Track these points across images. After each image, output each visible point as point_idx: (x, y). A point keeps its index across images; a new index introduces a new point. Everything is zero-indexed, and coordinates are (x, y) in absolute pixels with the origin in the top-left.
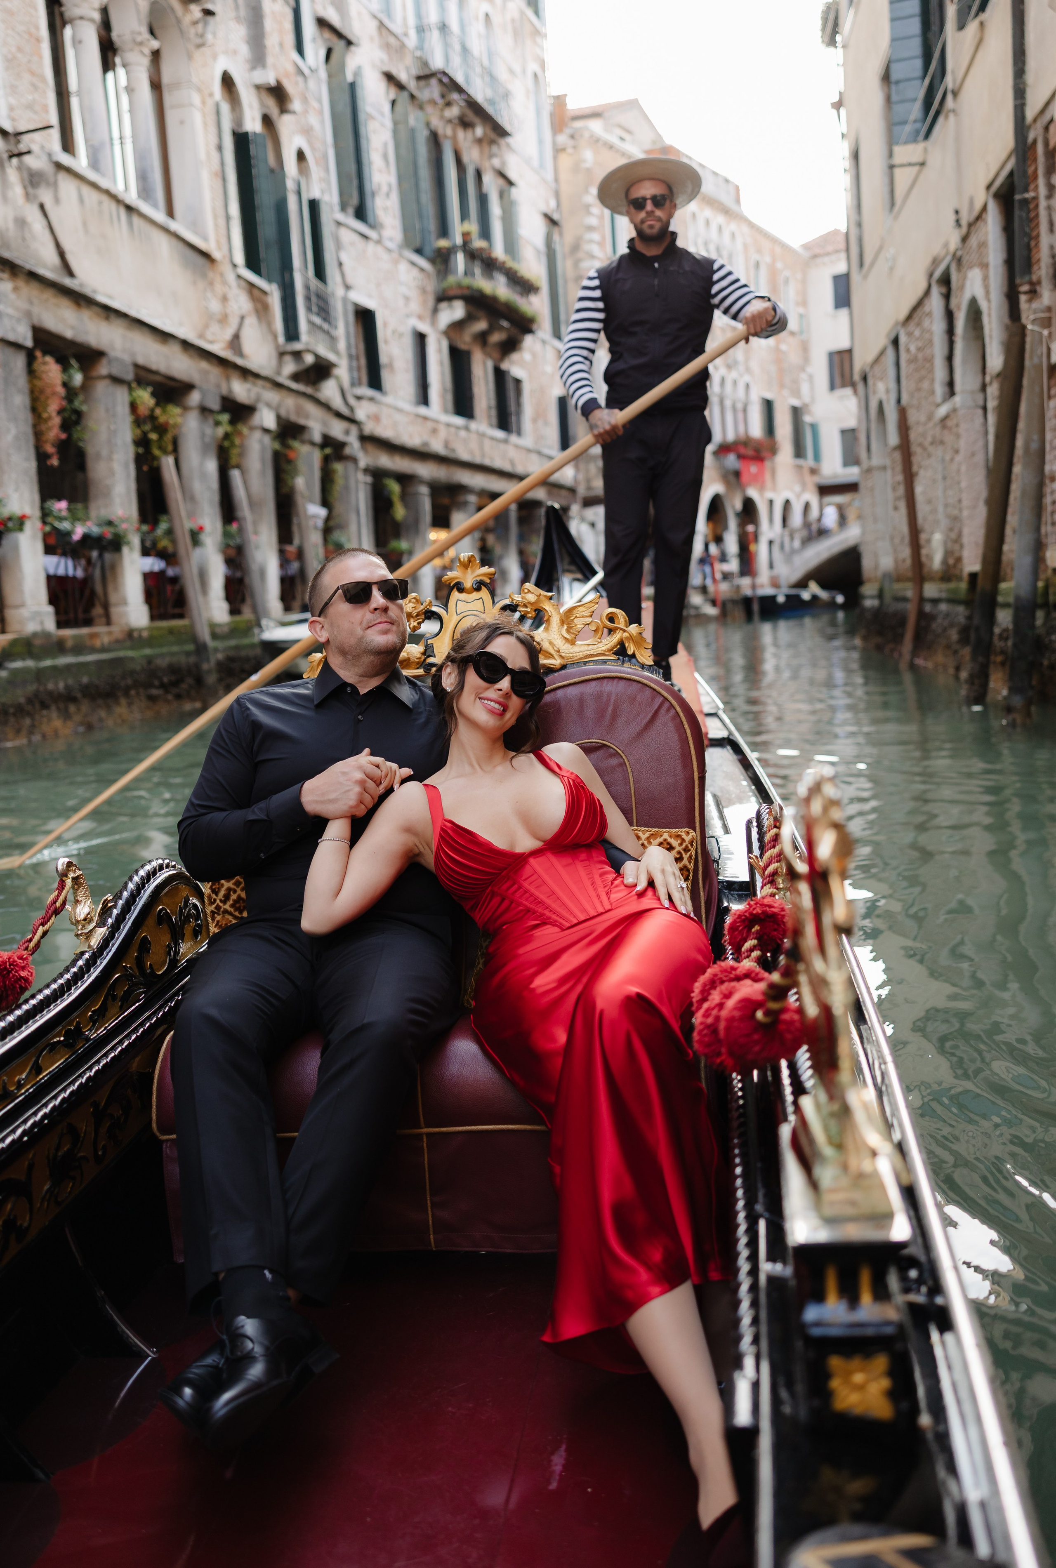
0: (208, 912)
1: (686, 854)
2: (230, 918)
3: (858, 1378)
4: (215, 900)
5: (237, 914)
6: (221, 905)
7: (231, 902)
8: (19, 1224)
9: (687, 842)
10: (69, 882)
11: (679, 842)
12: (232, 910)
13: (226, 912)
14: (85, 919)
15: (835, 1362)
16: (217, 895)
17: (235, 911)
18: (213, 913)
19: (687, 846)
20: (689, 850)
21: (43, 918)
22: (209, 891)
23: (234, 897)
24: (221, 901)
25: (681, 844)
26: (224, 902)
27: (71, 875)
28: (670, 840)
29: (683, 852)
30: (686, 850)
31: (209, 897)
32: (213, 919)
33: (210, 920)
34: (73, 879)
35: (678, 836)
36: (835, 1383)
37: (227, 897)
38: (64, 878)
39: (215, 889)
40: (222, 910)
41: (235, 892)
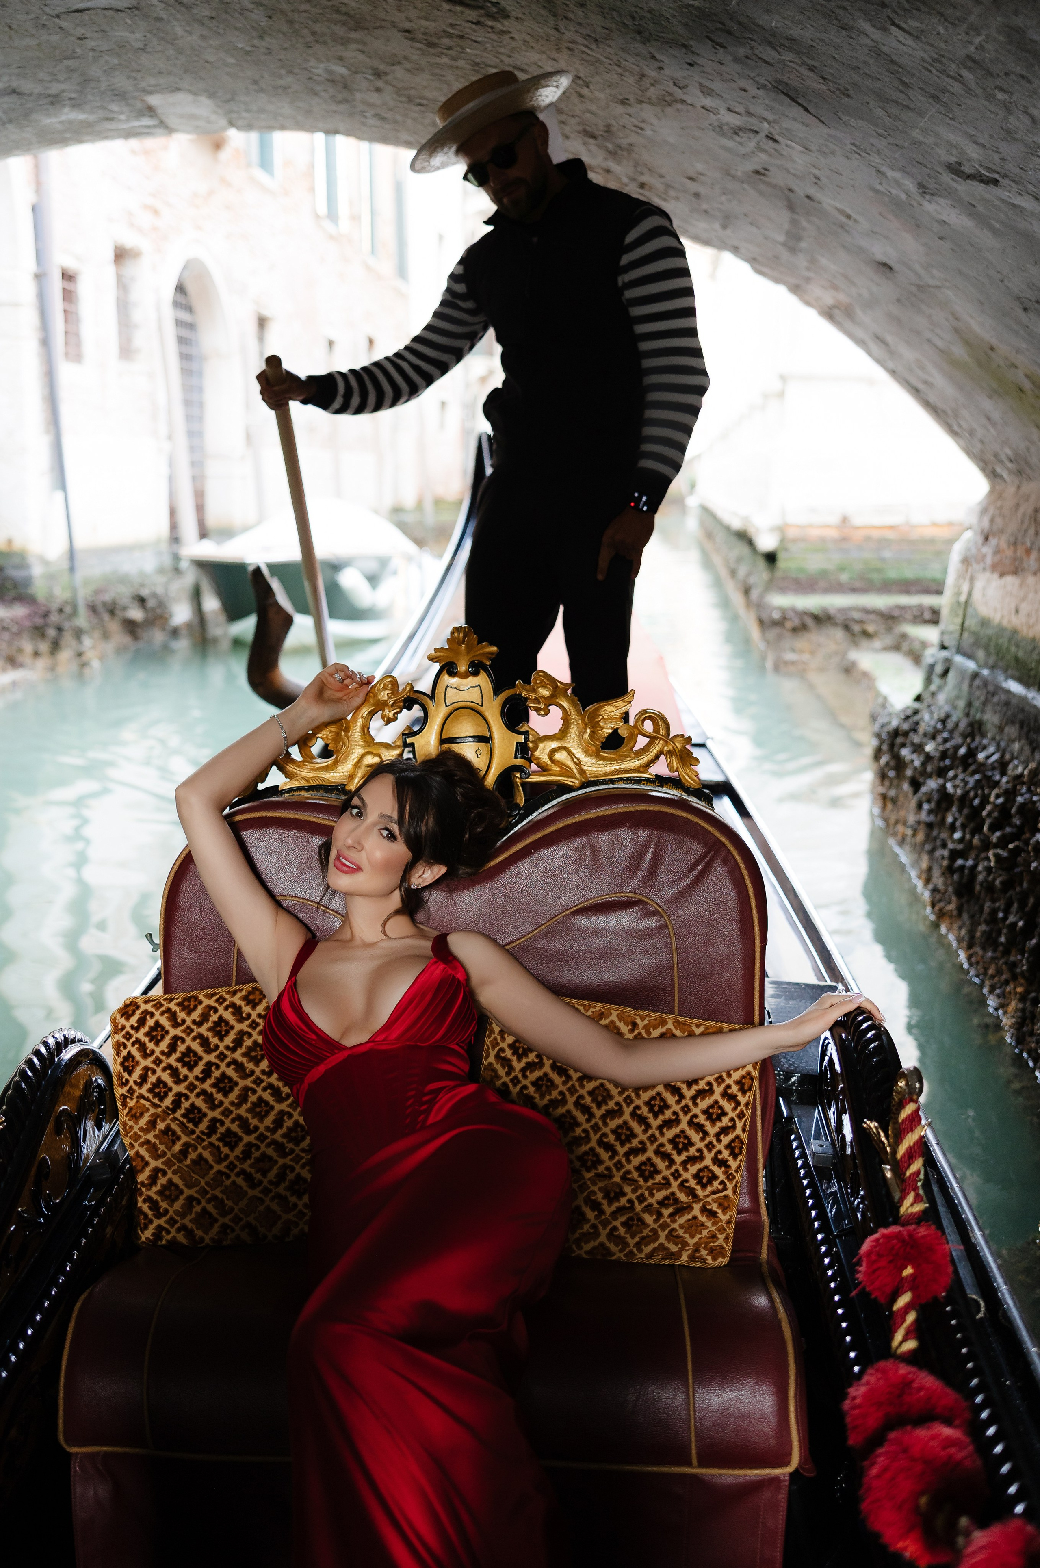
0: (117, 1095)
2: (147, 1104)
4: (127, 1081)
5: (156, 1101)
6: (135, 1087)
7: (149, 1086)
12: (150, 1096)
13: (142, 1096)
16: (130, 1073)
17: (154, 1097)
18: (124, 1097)
22: (119, 1068)
23: (152, 1079)
24: (135, 1082)
26: (140, 1085)
31: (120, 1076)
32: (124, 1105)
33: (119, 1104)
37: (144, 1078)
39: (128, 1066)
40: (136, 1094)
41: (154, 1072)
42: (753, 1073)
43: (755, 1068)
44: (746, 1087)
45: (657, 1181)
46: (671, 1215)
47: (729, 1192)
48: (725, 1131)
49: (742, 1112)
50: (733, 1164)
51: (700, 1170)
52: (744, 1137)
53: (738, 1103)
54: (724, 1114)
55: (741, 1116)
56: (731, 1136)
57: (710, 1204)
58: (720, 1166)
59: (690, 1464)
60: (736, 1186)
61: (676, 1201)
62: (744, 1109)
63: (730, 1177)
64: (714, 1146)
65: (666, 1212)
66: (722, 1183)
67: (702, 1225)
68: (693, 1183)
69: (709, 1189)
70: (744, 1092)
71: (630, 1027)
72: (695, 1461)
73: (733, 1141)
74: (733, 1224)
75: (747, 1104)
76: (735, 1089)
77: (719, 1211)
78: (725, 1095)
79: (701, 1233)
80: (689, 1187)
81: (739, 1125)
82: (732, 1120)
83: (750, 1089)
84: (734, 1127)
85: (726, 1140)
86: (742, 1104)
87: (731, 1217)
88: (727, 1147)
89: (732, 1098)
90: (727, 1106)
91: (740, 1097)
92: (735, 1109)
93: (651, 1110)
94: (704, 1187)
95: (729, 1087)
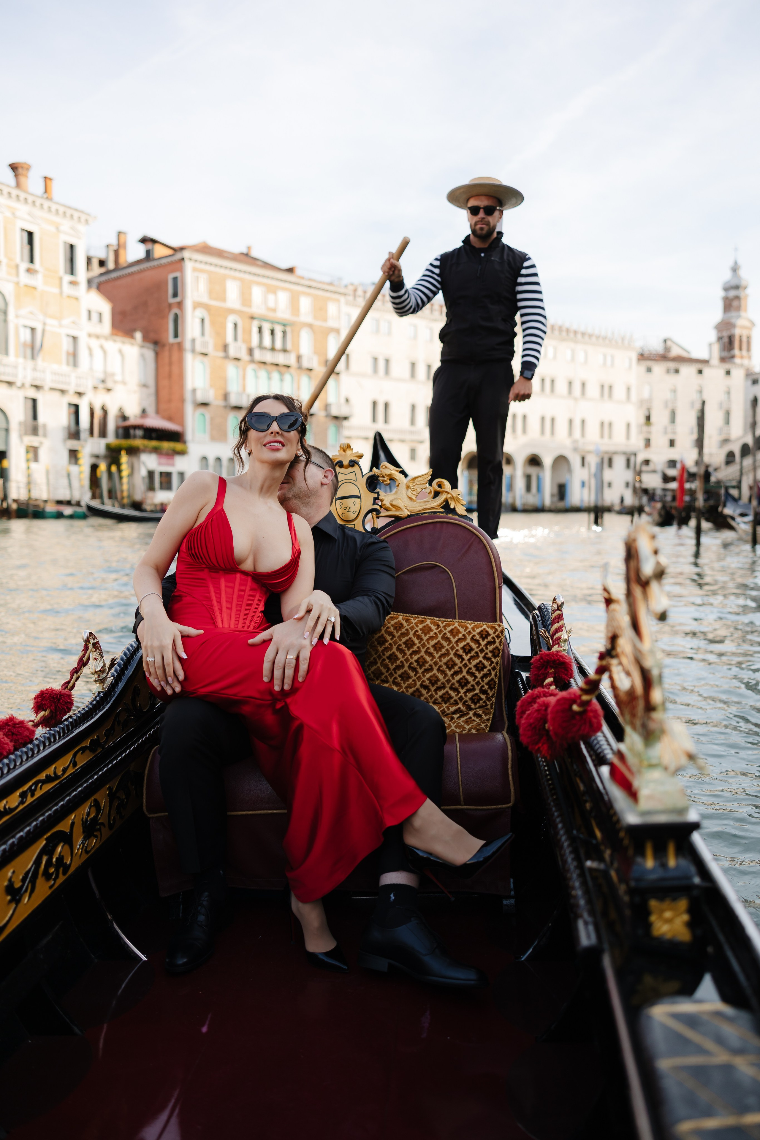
1: (498, 639)
3: (668, 914)
8: (65, 862)
9: (499, 631)
10: (91, 646)
11: (493, 631)
14: (100, 671)
15: (653, 903)
19: (498, 634)
20: (500, 637)
21: (76, 668)
25: (494, 633)
27: (92, 641)
28: (487, 629)
29: (496, 638)
30: (498, 637)
34: (93, 644)
35: (493, 628)
36: (653, 918)
38: (87, 643)
42: (499, 648)
43: (500, 645)
44: (496, 654)
45: (451, 703)
46: (458, 718)
47: (489, 707)
48: (485, 676)
49: (494, 666)
50: (491, 694)
51: (473, 696)
52: (497, 680)
53: (492, 662)
54: (485, 667)
55: (494, 669)
56: (488, 679)
57: (478, 712)
58: (483, 694)
59: (460, 805)
60: (492, 704)
61: (461, 711)
62: (496, 665)
63: (488, 699)
64: (480, 683)
65: (455, 716)
66: (485, 702)
67: (474, 720)
68: (470, 703)
69: (478, 705)
70: (495, 657)
71: (436, 627)
72: (462, 803)
73: (490, 681)
74: (490, 721)
75: (497, 663)
76: (490, 655)
77: (483, 715)
78: (485, 658)
79: (473, 724)
80: (468, 705)
81: (493, 673)
82: (489, 670)
83: (498, 656)
84: (490, 674)
85: (486, 680)
86: (494, 663)
87: (489, 717)
88: (487, 684)
89: (488, 659)
90: (486, 663)
91: (493, 660)
92: (490, 665)
93: (448, 667)
94: (475, 704)
95: (487, 654)
